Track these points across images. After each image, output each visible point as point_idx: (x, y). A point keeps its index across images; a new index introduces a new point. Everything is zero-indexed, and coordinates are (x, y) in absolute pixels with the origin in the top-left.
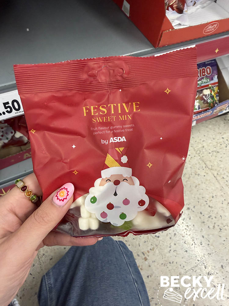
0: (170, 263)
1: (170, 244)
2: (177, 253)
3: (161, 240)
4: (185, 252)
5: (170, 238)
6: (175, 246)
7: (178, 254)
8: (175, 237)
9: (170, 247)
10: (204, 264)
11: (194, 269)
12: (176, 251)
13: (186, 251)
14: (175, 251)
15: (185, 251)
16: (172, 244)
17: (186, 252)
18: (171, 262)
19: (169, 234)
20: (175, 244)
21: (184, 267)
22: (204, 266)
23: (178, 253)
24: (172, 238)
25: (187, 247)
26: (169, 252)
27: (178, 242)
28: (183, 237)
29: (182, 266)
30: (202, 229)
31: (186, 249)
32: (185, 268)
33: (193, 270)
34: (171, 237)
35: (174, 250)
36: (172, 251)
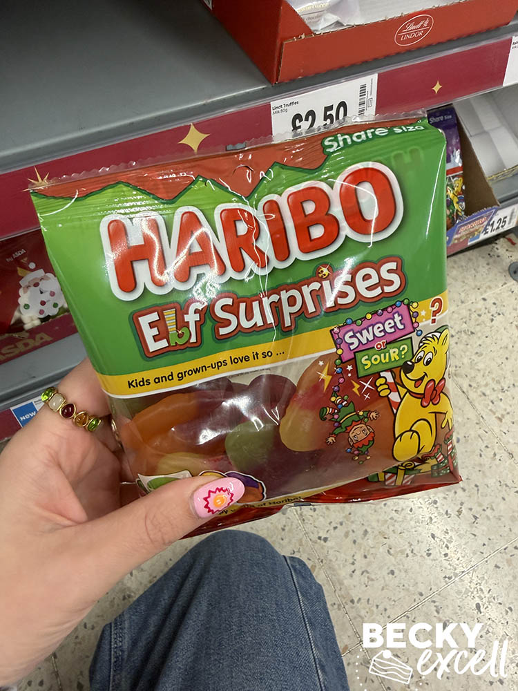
0: (352, 601)
1: (353, 556)
2: (368, 578)
3: (332, 548)
4: (388, 574)
5: (355, 542)
6: (364, 561)
7: (372, 580)
8: (366, 538)
9: (353, 564)
10: (434, 602)
11: (410, 616)
12: (368, 572)
13: (392, 572)
14: (365, 573)
15: (389, 571)
16: (358, 557)
17: (390, 575)
18: (356, 600)
19: (351, 532)
20: (365, 557)
21: (386, 610)
22: (435, 606)
23: (373, 577)
24: (358, 541)
25: (395, 563)
26: (351, 576)
27: (373, 551)
28: (385, 538)
29: (381, 608)
30: (431, 518)
31: (392, 568)
32: (388, 613)
33: (408, 617)
34: (355, 539)
35: (363, 569)
36: (358, 573)
